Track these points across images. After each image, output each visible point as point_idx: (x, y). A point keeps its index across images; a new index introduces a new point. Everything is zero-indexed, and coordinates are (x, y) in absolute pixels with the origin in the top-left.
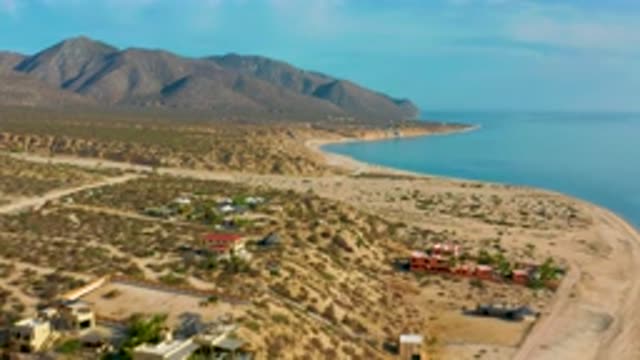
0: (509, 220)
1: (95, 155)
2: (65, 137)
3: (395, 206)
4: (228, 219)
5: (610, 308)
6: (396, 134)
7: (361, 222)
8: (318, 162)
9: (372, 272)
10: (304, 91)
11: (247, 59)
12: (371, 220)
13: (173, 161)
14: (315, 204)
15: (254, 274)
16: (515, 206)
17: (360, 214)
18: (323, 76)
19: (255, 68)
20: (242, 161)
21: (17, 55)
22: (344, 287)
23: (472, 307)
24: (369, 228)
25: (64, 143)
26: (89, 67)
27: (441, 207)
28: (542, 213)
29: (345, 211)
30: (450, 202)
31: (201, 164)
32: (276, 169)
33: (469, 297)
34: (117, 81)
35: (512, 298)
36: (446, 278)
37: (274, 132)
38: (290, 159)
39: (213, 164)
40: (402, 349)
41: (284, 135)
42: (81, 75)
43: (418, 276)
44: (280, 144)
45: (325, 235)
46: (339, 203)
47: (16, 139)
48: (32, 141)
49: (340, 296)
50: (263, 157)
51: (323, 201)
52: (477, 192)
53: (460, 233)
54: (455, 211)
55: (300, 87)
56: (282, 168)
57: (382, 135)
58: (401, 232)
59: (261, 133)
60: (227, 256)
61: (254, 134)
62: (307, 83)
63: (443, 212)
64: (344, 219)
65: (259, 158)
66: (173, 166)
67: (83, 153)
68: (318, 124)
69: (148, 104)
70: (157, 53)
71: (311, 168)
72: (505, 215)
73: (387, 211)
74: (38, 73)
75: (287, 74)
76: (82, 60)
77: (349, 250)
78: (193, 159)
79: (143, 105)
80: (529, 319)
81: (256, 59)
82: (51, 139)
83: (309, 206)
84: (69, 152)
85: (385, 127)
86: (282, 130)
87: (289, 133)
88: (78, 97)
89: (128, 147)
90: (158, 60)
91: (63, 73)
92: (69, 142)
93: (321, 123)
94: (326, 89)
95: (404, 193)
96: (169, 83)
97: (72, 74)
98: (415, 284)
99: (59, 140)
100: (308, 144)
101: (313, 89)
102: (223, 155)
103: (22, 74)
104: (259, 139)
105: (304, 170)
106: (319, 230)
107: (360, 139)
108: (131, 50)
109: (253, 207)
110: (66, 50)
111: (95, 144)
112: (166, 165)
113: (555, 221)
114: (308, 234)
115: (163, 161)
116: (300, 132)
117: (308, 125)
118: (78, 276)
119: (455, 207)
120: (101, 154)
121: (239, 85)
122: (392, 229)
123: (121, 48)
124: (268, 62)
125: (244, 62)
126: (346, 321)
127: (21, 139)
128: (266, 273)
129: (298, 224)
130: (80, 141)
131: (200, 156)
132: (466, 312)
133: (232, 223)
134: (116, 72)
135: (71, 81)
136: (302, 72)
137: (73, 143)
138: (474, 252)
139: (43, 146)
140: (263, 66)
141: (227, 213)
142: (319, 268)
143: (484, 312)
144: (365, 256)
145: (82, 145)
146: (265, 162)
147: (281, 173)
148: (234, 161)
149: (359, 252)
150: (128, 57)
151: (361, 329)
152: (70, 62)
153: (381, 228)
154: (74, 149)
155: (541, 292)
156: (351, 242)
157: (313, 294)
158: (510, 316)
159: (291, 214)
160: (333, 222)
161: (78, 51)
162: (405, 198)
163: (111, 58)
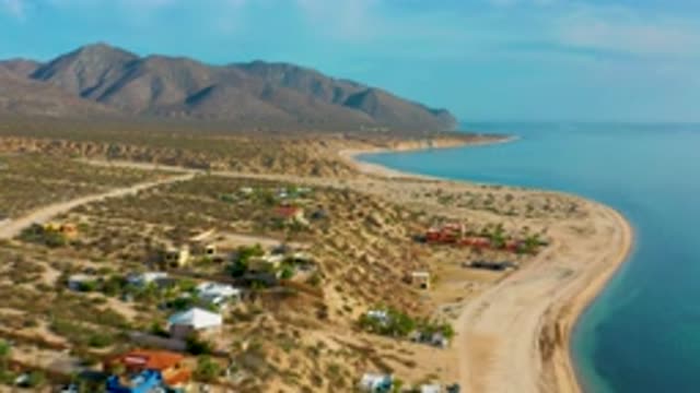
0: (516, 211)
1: (150, 160)
2: (119, 145)
3: (419, 200)
4: (285, 203)
5: (574, 266)
6: (430, 144)
7: (389, 210)
8: (352, 167)
9: (397, 241)
10: (335, 101)
11: (274, 66)
12: (398, 209)
13: (222, 165)
14: (352, 196)
15: (312, 232)
16: (523, 203)
17: (388, 205)
18: (355, 85)
19: (282, 76)
20: (284, 165)
21: (32, 63)
22: (375, 246)
23: (469, 263)
24: (395, 214)
25: (118, 149)
26: (109, 75)
27: (459, 201)
28: (546, 208)
29: (376, 200)
30: (468, 198)
31: (246, 168)
32: (315, 172)
33: (469, 258)
34: (140, 90)
35: (500, 258)
36: (453, 247)
37: (308, 142)
38: (328, 163)
39: (259, 167)
40: (414, 281)
41: (316, 144)
42: (101, 82)
43: (431, 245)
44: (316, 152)
45: (361, 215)
46: (372, 195)
47: (73, 145)
48: (89, 147)
49: (371, 250)
50: (303, 162)
51: (358, 194)
52: (494, 193)
53: (470, 220)
54: (472, 205)
55: (331, 95)
56: (320, 171)
57: (415, 146)
58: (422, 218)
59: (295, 142)
60: (291, 221)
61: (289, 143)
62: (338, 92)
63: (460, 206)
64: (375, 206)
65: (299, 163)
66: (223, 169)
67: (138, 158)
68: (350, 134)
69: (174, 114)
70: (180, 60)
71: (345, 171)
72: (513, 208)
73: (412, 205)
74: (55, 80)
75: (317, 82)
76: (101, 67)
77: (379, 225)
78: (240, 164)
79: (167, 114)
80: (508, 269)
81: (284, 66)
82: (106, 147)
83: (347, 197)
84: (124, 158)
85: (418, 137)
86: (315, 139)
87: (322, 144)
88: (100, 107)
89: (180, 153)
90: (180, 67)
91: (82, 81)
92: (124, 150)
93: (353, 133)
94: (359, 98)
95: (428, 192)
96: (194, 92)
97: (92, 83)
98: (429, 250)
99: (114, 147)
100: (341, 153)
101: (345, 98)
102: (267, 160)
103: (38, 82)
104: (295, 147)
105: (340, 173)
106: (355, 212)
107: (393, 149)
108: (153, 57)
109: (303, 196)
110: (84, 58)
111: (148, 151)
112: (216, 169)
113: (557, 213)
114: (347, 214)
115: (212, 165)
116: (333, 142)
117: (340, 136)
118: (193, 230)
119: (471, 202)
120: (155, 159)
121: (266, 94)
122: (414, 216)
123: (143, 55)
124: (296, 69)
125: (270, 70)
126: (376, 264)
127: (78, 146)
128: (319, 232)
129: (339, 206)
130: (133, 148)
131: (245, 160)
132: (464, 265)
133: (288, 206)
134: (137, 81)
135: (91, 90)
136: (332, 80)
137: (128, 149)
138: (479, 231)
139: (99, 152)
140: (292, 73)
141: (284, 198)
142: (357, 232)
143: (477, 265)
144: (392, 231)
145: (136, 151)
146: (304, 166)
147: (320, 176)
148: (277, 165)
149: (386, 228)
150: (149, 65)
151: (386, 269)
152: (88, 70)
153: (405, 215)
154: (128, 155)
155: (525, 256)
156: (380, 220)
157: (352, 247)
158: (496, 267)
159: (333, 201)
160: (366, 206)
161: (96, 58)
162: (428, 195)
163: (132, 66)
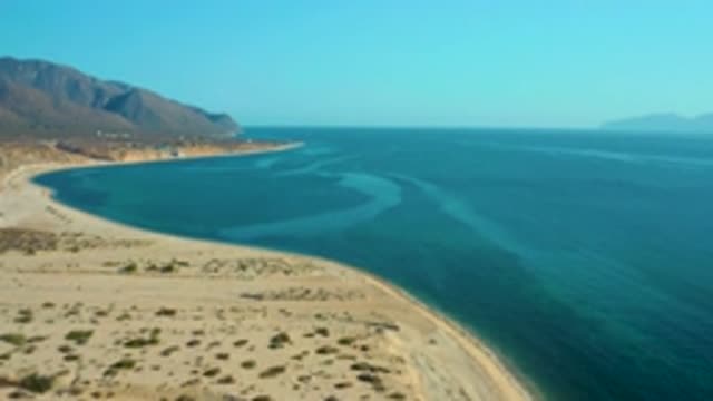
10: (94, 105)
11: (26, 63)
19: (34, 75)
57: (152, 155)
62: (99, 93)
81: (36, 64)
101: (106, 100)
117: (52, 144)
125: (20, 68)
136: (94, 80)
140: (45, 72)
